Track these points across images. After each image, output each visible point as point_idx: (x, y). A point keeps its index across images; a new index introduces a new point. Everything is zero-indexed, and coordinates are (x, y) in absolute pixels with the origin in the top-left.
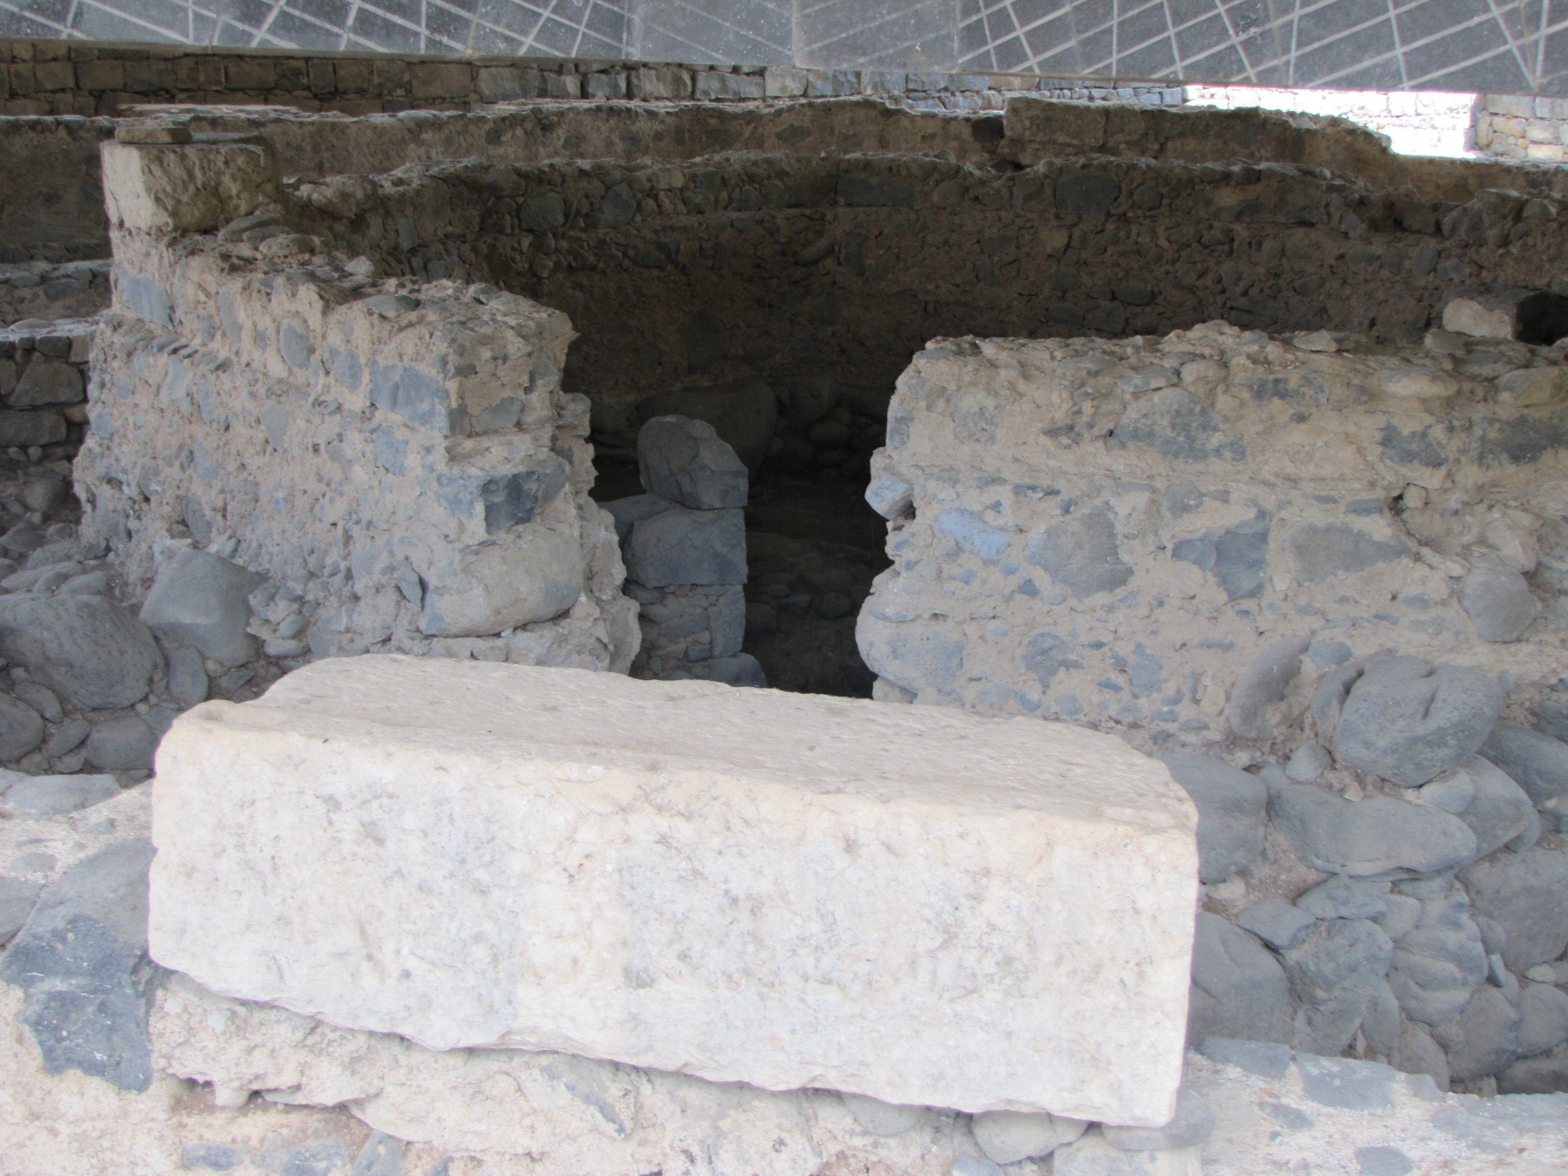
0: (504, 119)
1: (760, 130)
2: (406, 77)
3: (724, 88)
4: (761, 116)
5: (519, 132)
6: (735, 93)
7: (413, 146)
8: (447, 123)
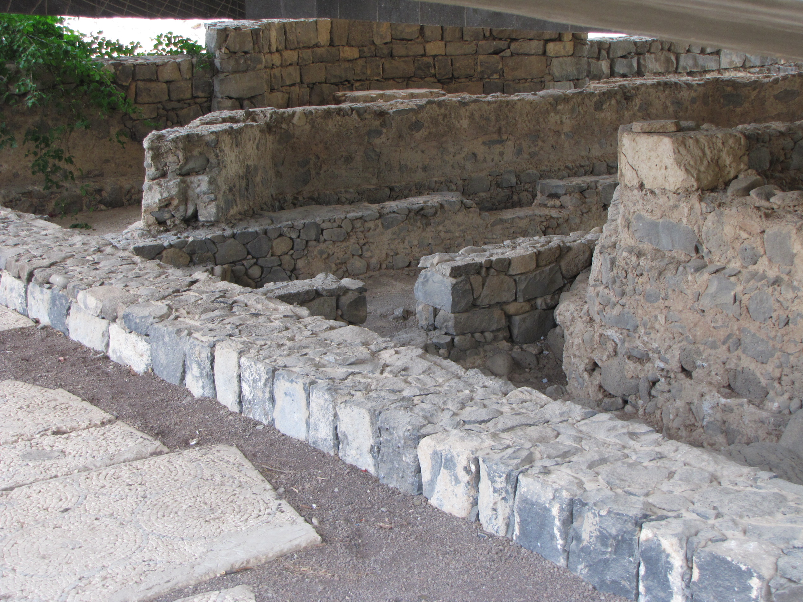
0: (604, 94)
1: (763, 94)
2: (500, 66)
3: (696, 65)
4: (763, 84)
5: (613, 102)
6: (702, 67)
7: (552, 114)
8: (572, 98)
